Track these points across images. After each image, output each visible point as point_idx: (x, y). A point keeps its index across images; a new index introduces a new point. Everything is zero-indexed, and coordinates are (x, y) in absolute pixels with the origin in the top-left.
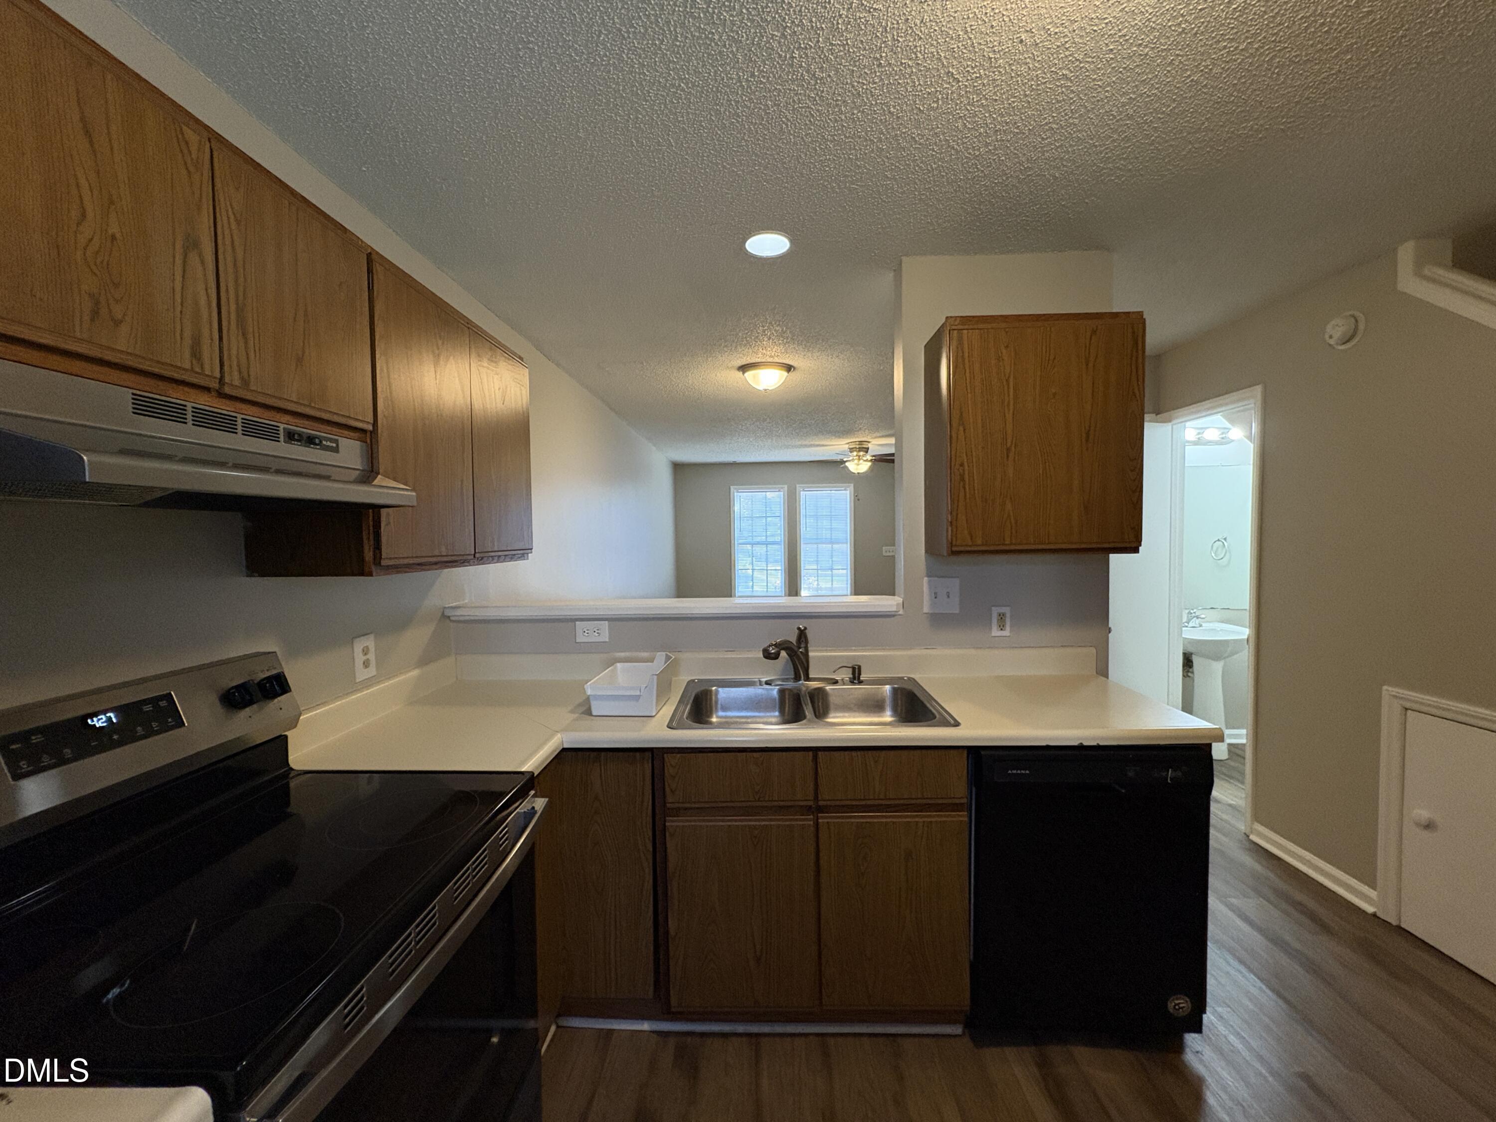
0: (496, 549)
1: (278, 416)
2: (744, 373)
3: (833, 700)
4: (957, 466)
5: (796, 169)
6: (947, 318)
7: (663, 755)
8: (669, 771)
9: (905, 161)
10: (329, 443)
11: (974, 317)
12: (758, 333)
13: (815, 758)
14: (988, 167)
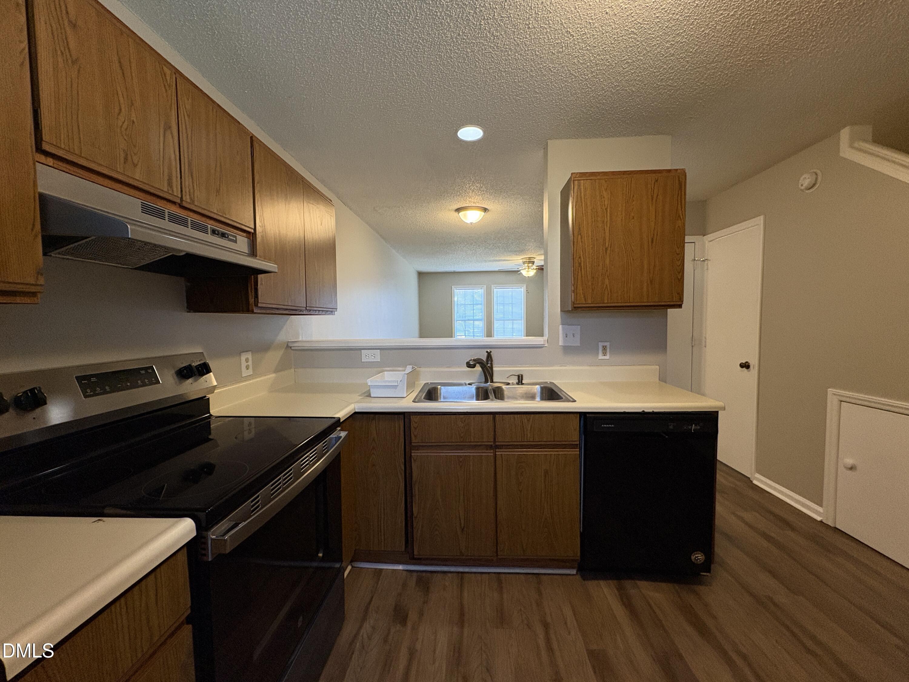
0: (317, 306)
1: (208, 221)
2: (458, 214)
3: (506, 393)
4: (577, 258)
5: (485, 88)
6: (572, 174)
7: (410, 417)
8: (413, 425)
9: (546, 83)
10: (232, 238)
11: (587, 173)
12: (466, 188)
13: (494, 419)
14: (594, 85)
